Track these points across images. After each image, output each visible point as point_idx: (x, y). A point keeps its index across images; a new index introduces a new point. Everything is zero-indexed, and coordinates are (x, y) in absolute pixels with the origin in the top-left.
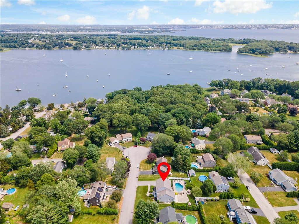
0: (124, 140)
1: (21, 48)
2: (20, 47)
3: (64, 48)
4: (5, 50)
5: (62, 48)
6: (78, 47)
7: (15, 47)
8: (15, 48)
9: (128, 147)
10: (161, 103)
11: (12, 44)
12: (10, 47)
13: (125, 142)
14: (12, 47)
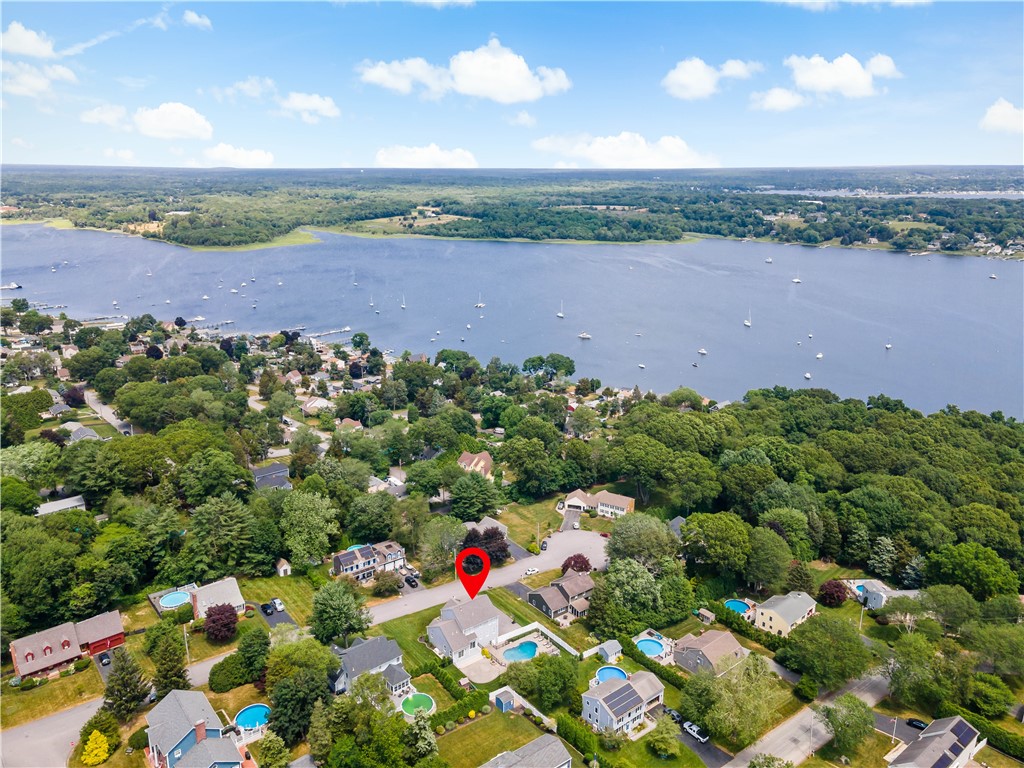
0: (602, 511)
1: (732, 237)
2: (731, 232)
3: (860, 243)
4: (687, 237)
5: (851, 243)
6: (911, 243)
7: (718, 232)
8: (718, 236)
9: (586, 529)
10: (852, 456)
11: (715, 224)
12: (707, 231)
13: (604, 516)
14: (711, 233)
